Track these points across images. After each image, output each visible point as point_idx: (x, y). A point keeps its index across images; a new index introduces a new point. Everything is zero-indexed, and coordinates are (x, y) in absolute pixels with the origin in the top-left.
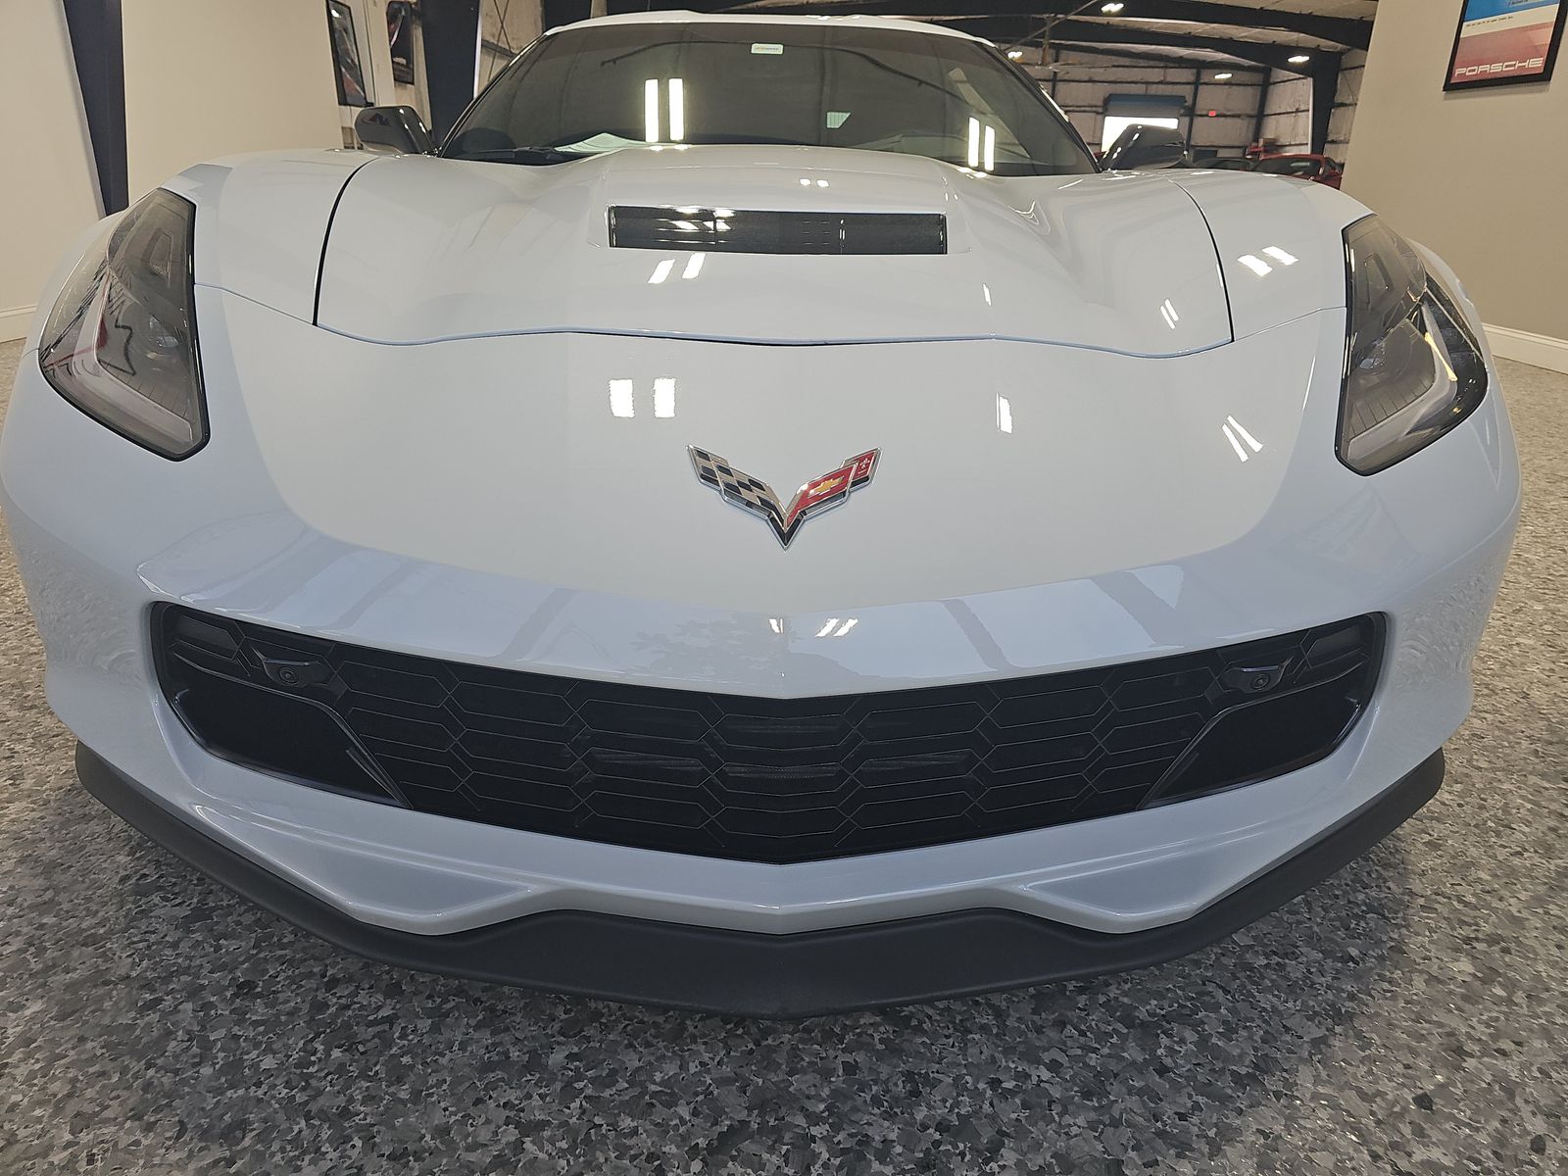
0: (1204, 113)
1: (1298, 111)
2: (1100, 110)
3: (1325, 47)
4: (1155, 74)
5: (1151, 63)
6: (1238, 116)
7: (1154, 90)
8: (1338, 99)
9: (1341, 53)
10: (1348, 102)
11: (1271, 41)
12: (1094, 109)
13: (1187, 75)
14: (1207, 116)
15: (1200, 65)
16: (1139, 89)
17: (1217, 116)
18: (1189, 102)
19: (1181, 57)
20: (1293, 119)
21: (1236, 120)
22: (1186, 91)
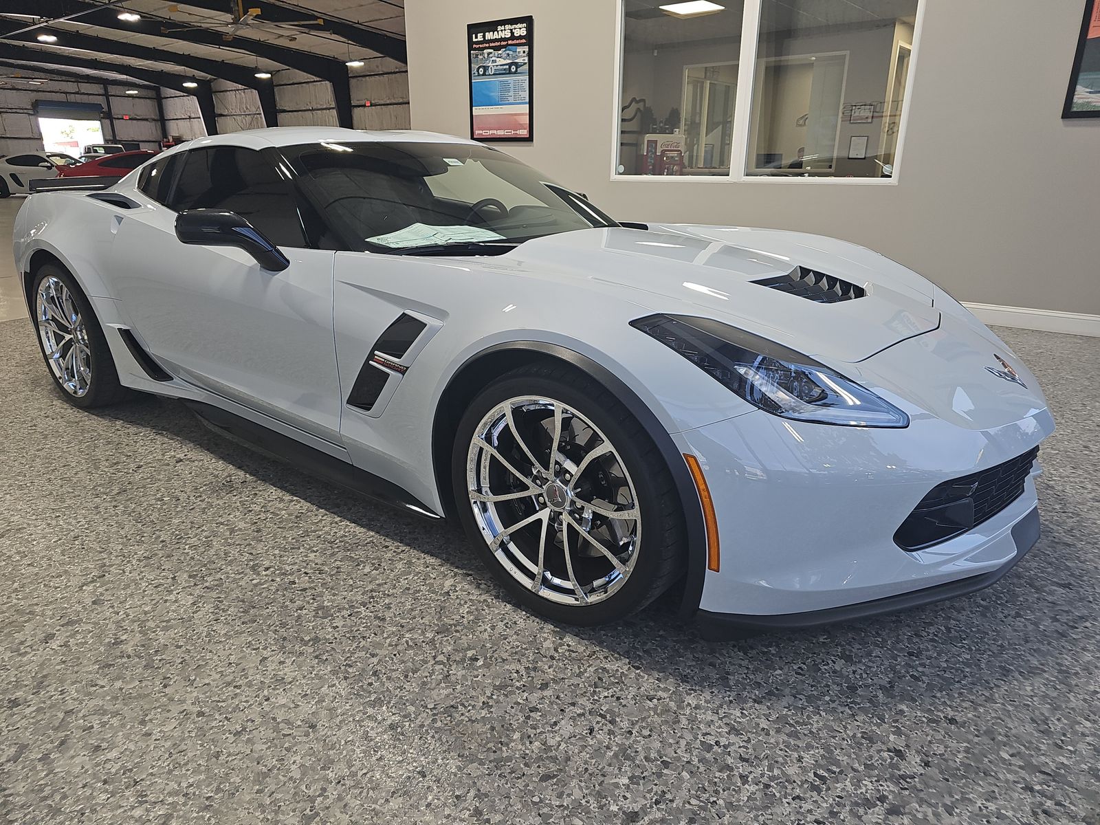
0: (120, 117)
1: (190, 118)
2: (31, 112)
3: (199, 76)
4: (71, 87)
5: (64, 78)
6: (147, 120)
7: (72, 98)
8: (217, 111)
9: (210, 81)
10: (225, 114)
11: (160, 70)
12: (26, 111)
13: (97, 89)
14: (123, 119)
15: (105, 82)
16: (62, 98)
17: (130, 119)
18: (105, 109)
19: (88, 75)
20: (188, 123)
21: (145, 122)
22: (101, 100)
